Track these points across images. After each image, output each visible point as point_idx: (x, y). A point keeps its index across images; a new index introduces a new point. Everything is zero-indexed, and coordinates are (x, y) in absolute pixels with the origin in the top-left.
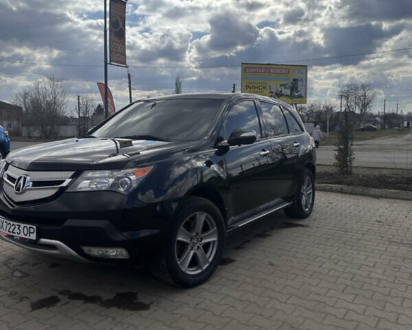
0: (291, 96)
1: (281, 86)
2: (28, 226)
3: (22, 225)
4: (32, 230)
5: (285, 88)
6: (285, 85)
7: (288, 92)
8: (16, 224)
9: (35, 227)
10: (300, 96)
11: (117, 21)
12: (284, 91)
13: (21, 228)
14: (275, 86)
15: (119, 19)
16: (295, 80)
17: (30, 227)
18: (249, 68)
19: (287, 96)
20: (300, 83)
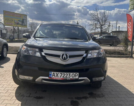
0: (22, 25)
1: (19, 21)
2: (74, 73)
3: (71, 74)
4: (76, 75)
5: (20, 22)
6: (20, 21)
7: (21, 23)
8: (68, 73)
9: (78, 73)
10: (25, 25)
12: (19, 23)
13: (71, 75)
14: (16, 20)
16: (23, 19)
17: (75, 74)
18: (6, 13)
19: (21, 24)
20: (25, 21)
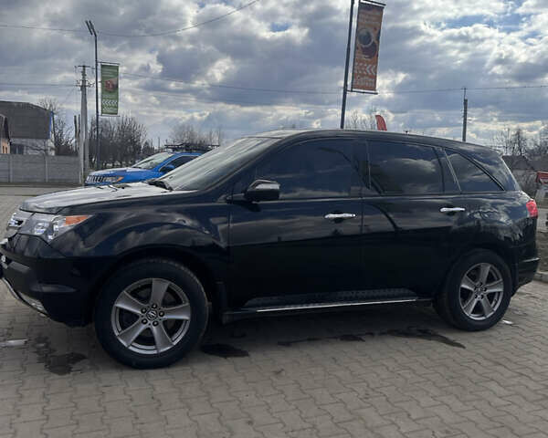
11: (368, 33)
15: (371, 30)
